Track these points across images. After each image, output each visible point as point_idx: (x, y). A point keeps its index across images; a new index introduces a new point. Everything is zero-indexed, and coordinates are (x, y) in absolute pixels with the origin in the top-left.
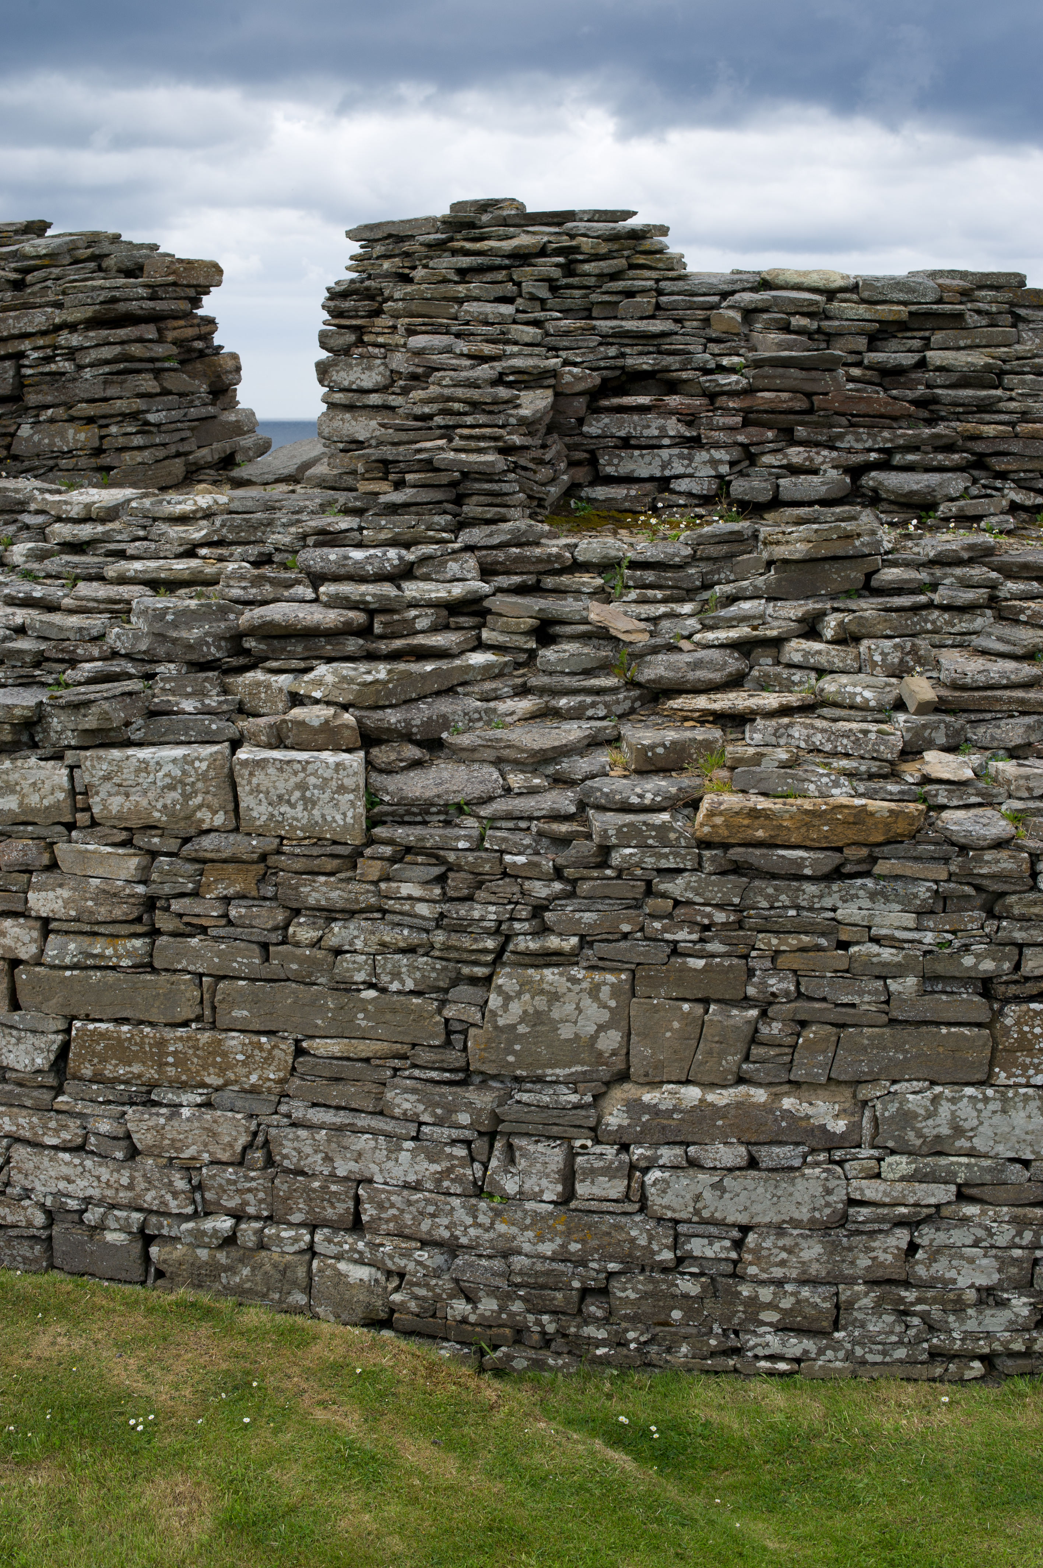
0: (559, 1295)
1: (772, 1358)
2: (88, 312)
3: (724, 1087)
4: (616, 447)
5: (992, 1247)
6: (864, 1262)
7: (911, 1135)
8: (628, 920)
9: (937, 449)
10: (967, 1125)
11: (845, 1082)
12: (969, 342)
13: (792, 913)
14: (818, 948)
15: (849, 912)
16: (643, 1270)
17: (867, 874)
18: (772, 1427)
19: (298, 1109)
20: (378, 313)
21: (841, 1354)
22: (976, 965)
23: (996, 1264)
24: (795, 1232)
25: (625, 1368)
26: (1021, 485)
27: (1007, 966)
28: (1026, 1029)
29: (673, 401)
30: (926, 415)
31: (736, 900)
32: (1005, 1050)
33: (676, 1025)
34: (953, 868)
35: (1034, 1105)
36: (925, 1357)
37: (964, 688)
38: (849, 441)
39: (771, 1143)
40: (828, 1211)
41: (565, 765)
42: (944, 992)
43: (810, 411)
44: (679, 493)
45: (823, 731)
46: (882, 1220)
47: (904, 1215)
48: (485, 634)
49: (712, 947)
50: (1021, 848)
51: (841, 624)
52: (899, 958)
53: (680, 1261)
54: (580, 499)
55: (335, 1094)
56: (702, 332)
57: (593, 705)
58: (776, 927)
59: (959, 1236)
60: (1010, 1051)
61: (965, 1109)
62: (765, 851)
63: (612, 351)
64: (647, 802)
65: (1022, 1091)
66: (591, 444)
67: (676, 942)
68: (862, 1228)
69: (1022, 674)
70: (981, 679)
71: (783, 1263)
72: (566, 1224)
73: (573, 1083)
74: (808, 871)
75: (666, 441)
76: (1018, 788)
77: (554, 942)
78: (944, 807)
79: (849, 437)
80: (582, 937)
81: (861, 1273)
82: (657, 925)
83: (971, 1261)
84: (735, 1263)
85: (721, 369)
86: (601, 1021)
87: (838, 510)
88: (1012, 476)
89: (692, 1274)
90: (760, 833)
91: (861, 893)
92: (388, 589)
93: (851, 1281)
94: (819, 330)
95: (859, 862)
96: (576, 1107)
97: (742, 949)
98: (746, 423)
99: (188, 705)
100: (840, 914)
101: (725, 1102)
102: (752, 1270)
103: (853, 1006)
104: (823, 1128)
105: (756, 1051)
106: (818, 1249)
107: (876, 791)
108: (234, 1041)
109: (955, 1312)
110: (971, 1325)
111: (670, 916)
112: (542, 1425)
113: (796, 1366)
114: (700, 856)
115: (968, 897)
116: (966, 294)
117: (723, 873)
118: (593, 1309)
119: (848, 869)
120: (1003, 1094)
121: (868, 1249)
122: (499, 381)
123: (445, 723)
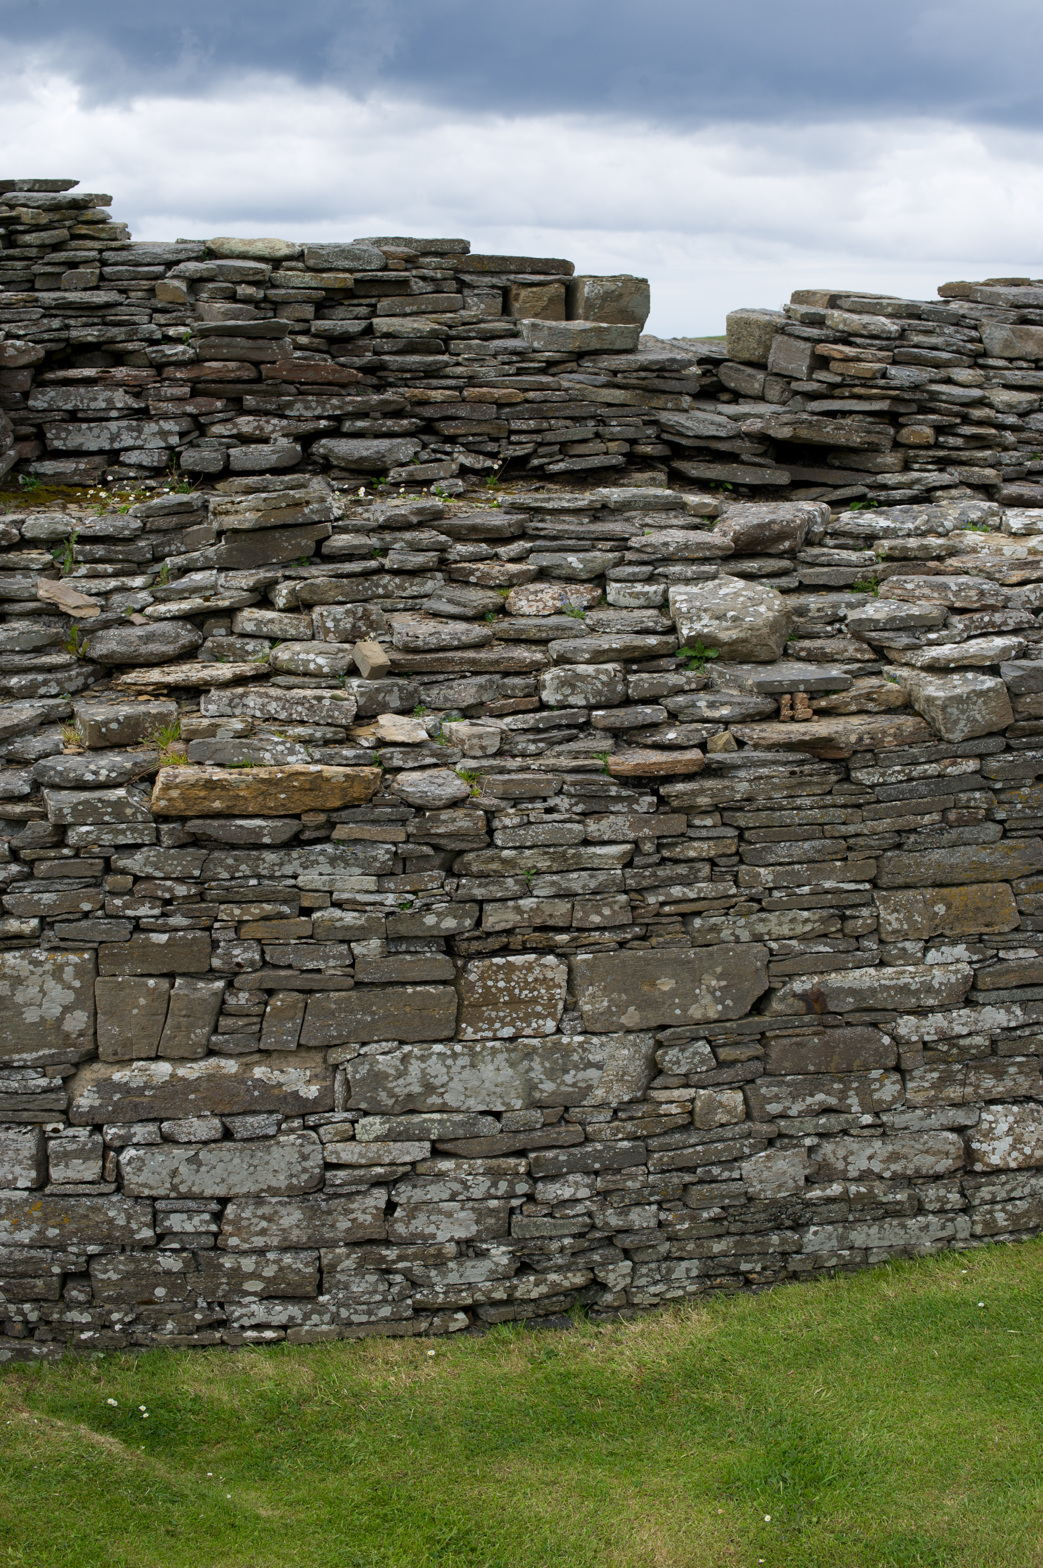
0: (39, 1282)
1: (258, 1327)
3: (195, 1060)
4: (63, 420)
5: (469, 1199)
6: (344, 1224)
7: (383, 1095)
8: (88, 899)
9: (386, 415)
10: (437, 1082)
11: (315, 1048)
12: (415, 308)
13: (253, 882)
14: (281, 916)
15: (310, 878)
16: (123, 1250)
17: (326, 839)
18: (262, 1396)
21: (327, 1317)
22: (438, 923)
23: (473, 1216)
24: (274, 1200)
25: (111, 1350)
26: (470, 449)
27: (468, 922)
28: (490, 983)
29: (120, 372)
30: (375, 381)
31: (197, 873)
32: (471, 1005)
33: (142, 1001)
34: (411, 829)
35: (501, 1057)
36: (409, 1312)
37: (416, 651)
38: (298, 409)
39: (244, 1113)
40: (305, 1177)
41: (18, 745)
42: (408, 952)
43: (259, 380)
44: (129, 466)
45: (278, 699)
46: (359, 1181)
47: (380, 1175)
49: (173, 921)
50: (476, 806)
51: (293, 592)
52: (362, 921)
53: (160, 1238)
54: (29, 474)
56: (147, 303)
57: (45, 683)
58: (238, 898)
59: (436, 1192)
60: (476, 1006)
61: (435, 1067)
62: (223, 822)
63: (56, 323)
64: (102, 778)
65: (489, 1044)
66: (38, 418)
67: (137, 918)
68: (340, 1191)
69: (473, 635)
70: (433, 641)
71: (263, 1232)
72: (42, 1209)
73: (41, 1067)
74: (267, 840)
75: (114, 414)
76: (471, 747)
77: (14, 925)
78: (399, 770)
79: (298, 405)
80: (42, 919)
81: (341, 1235)
82: (118, 902)
83: (449, 1215)
84: (216, 1235)
85: (168, 339)
86: (66, 1002)
87: (287, 478)
88: (461, 440)
89: (172, 1250)
90: (217, 805)
91: (321, 858)
93: (332, 1244)
94: (265, 299)
95: (318, 828)
96: (46, 1091)
97: (205, 922)
98: (194, 393)
100: (301, 881)
101: (196, 1075)
102: (233, 1241)
103: (319, 971)
104: (295, 1094)
105: (224, 1022)
106: (297, 1215)
107: (331, 757)
109: (436, 1266)
110: (453, 1278)
111: (130, 892)
112: (25, 1415)
113: (282, 1333)
114: (158, 830)
115: (427, 857)
116: (411, 261)
117: (182, 846)
118: (74, 1293)
119: (307, 835)
120: (471, 1049)
121: (347, 1212)
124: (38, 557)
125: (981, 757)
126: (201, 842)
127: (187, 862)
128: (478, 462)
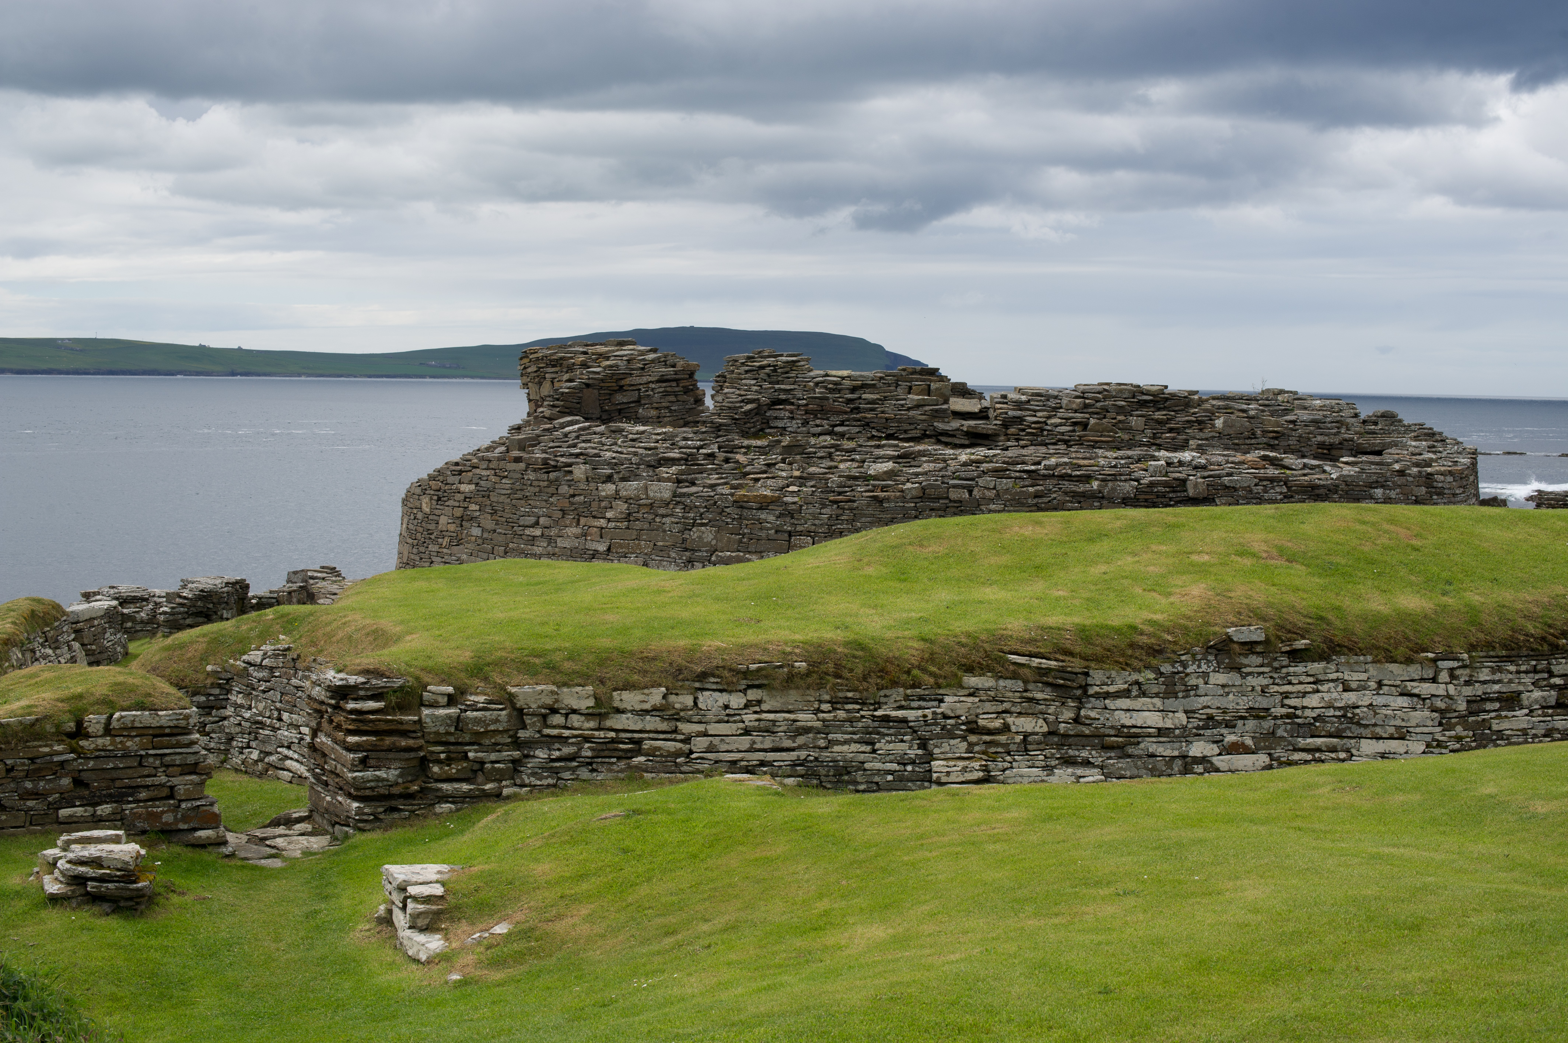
2: (656, 378)
3: (735, 552)
8: (719, 517)
9: (855, 421)
11: (758, 552)
13: (751, 516)
14: (755, 523)
15: (763, 516)
17: (768, 509)
20: (725, 382)
22: (787, 528)
27: (793, 528)
28: (796, 542)
29: (788, 407)
30: (856, 411)
31: (740, 513)
32: (791, 546)
33: (726, 539)
37: (809, 473)
38: (832, 418)
41: (717, 487)
42: (780, 533)
43: (823, 410)
44: (788, 431)
48: (716, 462)
49: (734, 522)
52: (771, 526)
54: (763, 432)
56: (802, 389)
57: (730, 476)
58: (747, 519)
60: (793, 546)
62: (746, 503)
63: (776, 394)
66: (768, 418)
67: (727, 521)
70: (814, 472)
73: (707, 551)
74: (756, 507)
75: (786, 417)
76: (805, 493)
77: (704, 521)
78: (787, 496)
80: (710, 520)
82: (724, 518)
85: (804, 399)
86: (712, 538)
90: (746, 500)
91: (765, 512)
92: (695, 451)
95: (767, 506)
96: (706, 556)
97: (740, 523)
98: (806, 413)
99: (644, 474)
100: (760, 517)
101: (735, 555)
103: (761, 536)
105: (741, 544)
108: (643, 542)
111: (727, 516)
114: (733, 504)
115: (787, 514)
117: (738, 508)
119: (764, 507)
122: (742, 401)
123: (696, 479)
126: (742, 507)
127: (738, 511)
128: (880, 434)
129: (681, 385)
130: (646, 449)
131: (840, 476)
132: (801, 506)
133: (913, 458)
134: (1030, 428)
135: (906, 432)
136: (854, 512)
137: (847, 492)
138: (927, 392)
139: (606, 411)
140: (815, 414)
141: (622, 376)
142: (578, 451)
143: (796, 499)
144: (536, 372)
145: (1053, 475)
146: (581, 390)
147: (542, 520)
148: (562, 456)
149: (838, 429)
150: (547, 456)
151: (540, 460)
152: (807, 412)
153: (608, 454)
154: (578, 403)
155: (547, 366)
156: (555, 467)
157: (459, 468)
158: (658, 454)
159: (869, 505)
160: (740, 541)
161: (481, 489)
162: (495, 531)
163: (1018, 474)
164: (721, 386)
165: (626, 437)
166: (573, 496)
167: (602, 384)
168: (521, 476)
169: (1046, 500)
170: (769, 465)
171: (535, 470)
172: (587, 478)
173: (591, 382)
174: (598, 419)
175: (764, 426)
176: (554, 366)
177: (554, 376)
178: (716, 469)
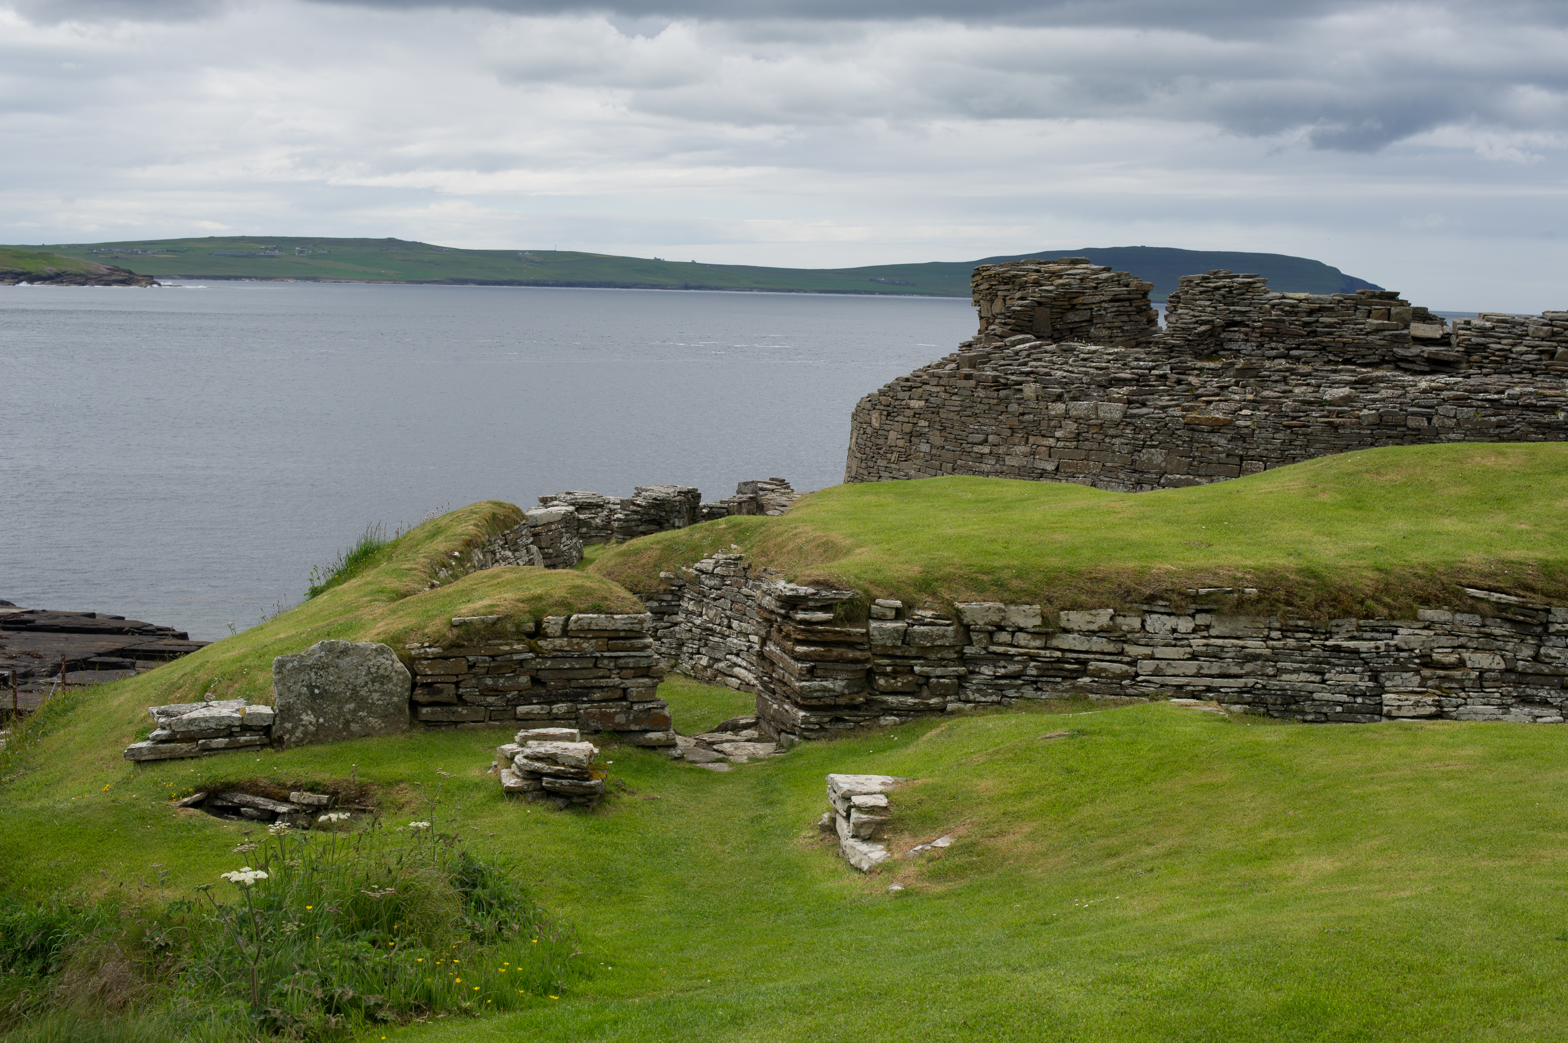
2: (1109, 298)
3: (1185, 475)
8: (1169, 439)
9: (1311, 344)
13: (1202, 439)
14: (1206, 447)
15: (1214, 440)
17: (1219, 432)
19: (1102, 477)
20: (1179, 302)
22: (1239, 452)
26: (1335, 355)
27: (1245, 453)
28: (1247, 467)
29: (1243, 329)
30: (1312, 335)
31: (1191, 436)
32: (1242, 470)
33: (1176, 461)
38: (1288, 341)
42: (1231, 457)
43: (1278, 333)
48: (1167, 383)
49: (1185, 445)
50: (1251, 428)
52: (1223, 450)
55: (1109, 475)
56: (1258, 311)
57: (1181, 398)
58: (1198, 442)
62: (1198, 426)
63: (1231, 315)
64: (1178, 415)
66: (1219, 339)
67: (1178, 444)
73: (1156, 473)
74: (1207, 430)
77: (1154, 443)
80: (1160, 442)
82: (1175, 440)
85: (1259, 321)
86: (1162, 460)
91: (1217, 435)
92: (1147, 371)
95: (1219, 429)
96: (1156, 478)
97: (1191, 446)
99: (1095, 394)
100: (1212, 440)
101: (1184, 478)
103: (1212, 459)
105: (1191, 468)
108: (1092, 463)
111: (1177, 438)
114: (1184, 426)
115: (1239, 438)
117: (1189, 430)
119: (1216, 430)
122: (1196, 322)
123: (1147, 400)
124: (1196, 372)
125: (1372, 430)
126: (1193, 430)
127: (1189, 433)
128: (1336, 359)
129: (1134, 305)
130: (1097, 368)
131: (1294, 401)
132: (1254, 430)
133: (1371, 384)
134: (1494, 355)
135: (1364, 357)
136: (1308, 437)
137: (1301, 417)
138: (1386, 317)
139: (1058, 330)
140: (1270, 337)
141: (1074, 295)
142: (1029, 369)
143: (1249, 423)
144: (988, 289)
145: (1517, 405)
146: (1033, 308)
147: (991, 438)
148: (1012, 374)
149: (1294, 353)
150: (998, 374)
151: (990, 378)
152: (1262, 335)
153: (1059, 373)
154: (1030, 321)
155: (1000, 283)
156: (1005, 385)
157: (909, 384)
158: (1109, 374)
159: (1323, 431)
160: (1190, 464)
161: (931, 405)
162: (943, 447)
163: (1480, 403)
164: (1175, 307)
165: (1077, 356)
166: (1023, 414)
167: (1054, 303)
168: (971, 393)
169: (1508, 430)
170: (1222, 388)
171: (985, 388)
172: (1037, 397)
173: (1043, 300)
174: (1049, 337)
175: (1218, 348)
176: (1006, 284)
177: (1006, 293)
178: (1168, 391)
